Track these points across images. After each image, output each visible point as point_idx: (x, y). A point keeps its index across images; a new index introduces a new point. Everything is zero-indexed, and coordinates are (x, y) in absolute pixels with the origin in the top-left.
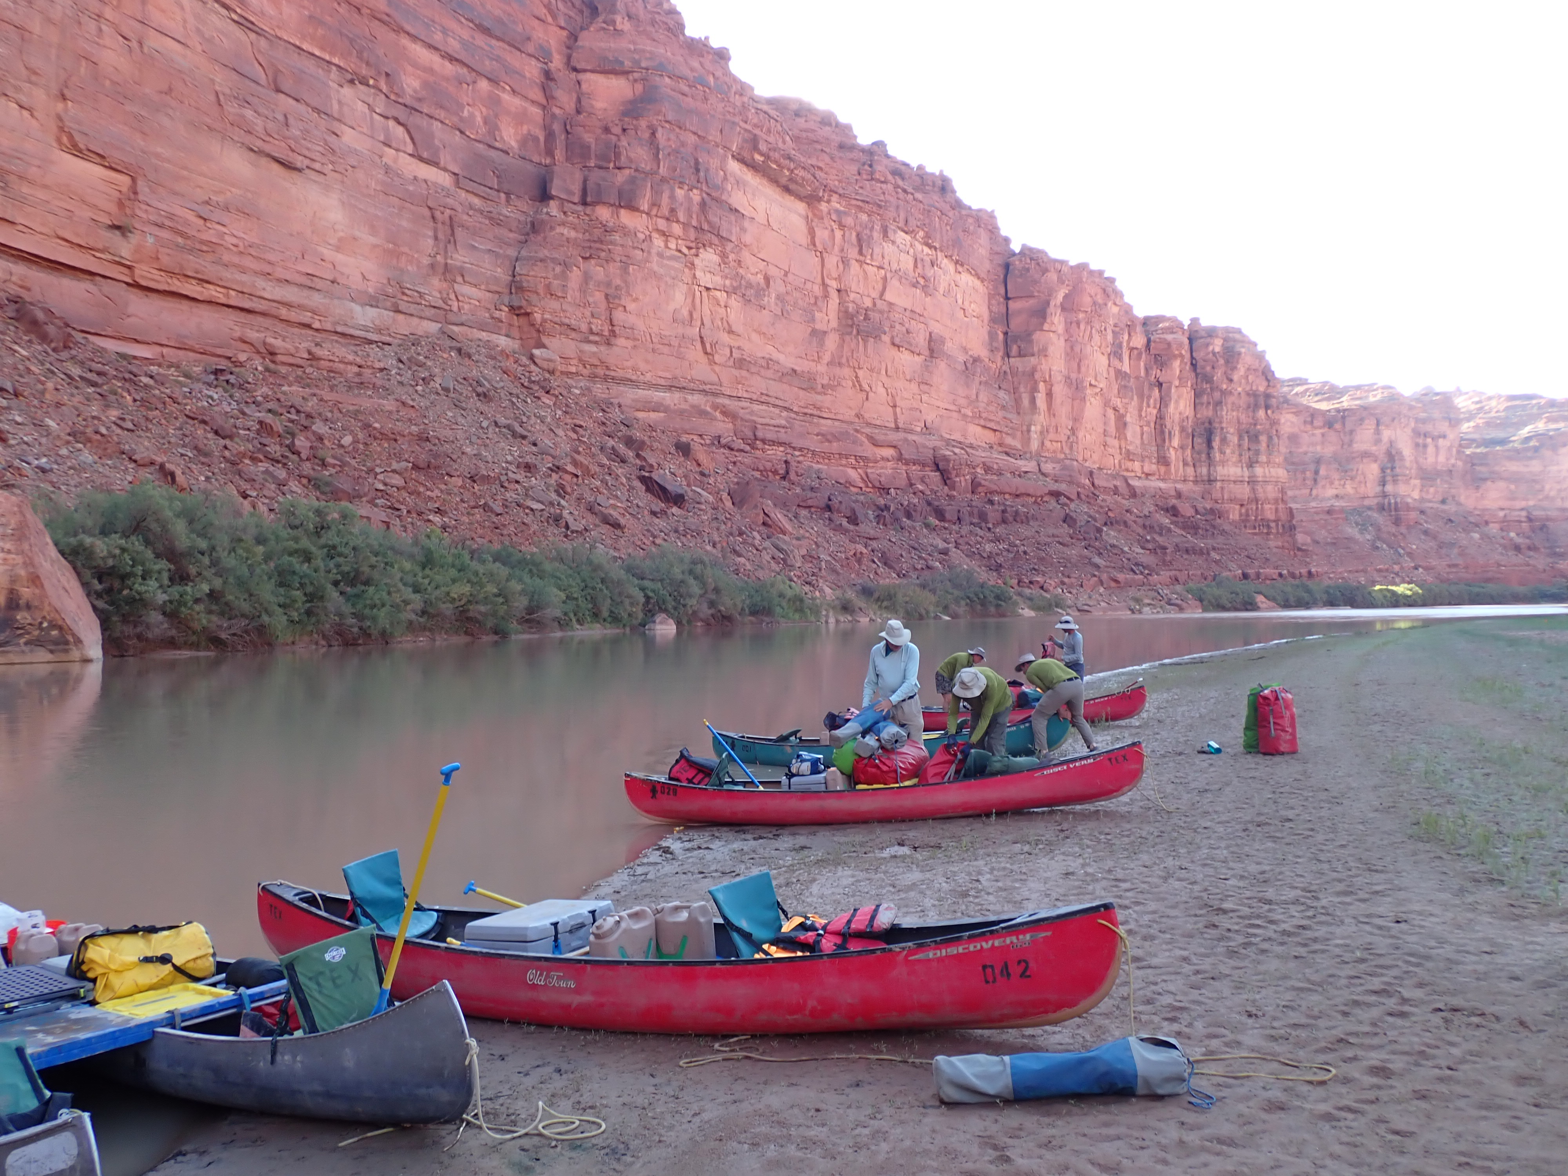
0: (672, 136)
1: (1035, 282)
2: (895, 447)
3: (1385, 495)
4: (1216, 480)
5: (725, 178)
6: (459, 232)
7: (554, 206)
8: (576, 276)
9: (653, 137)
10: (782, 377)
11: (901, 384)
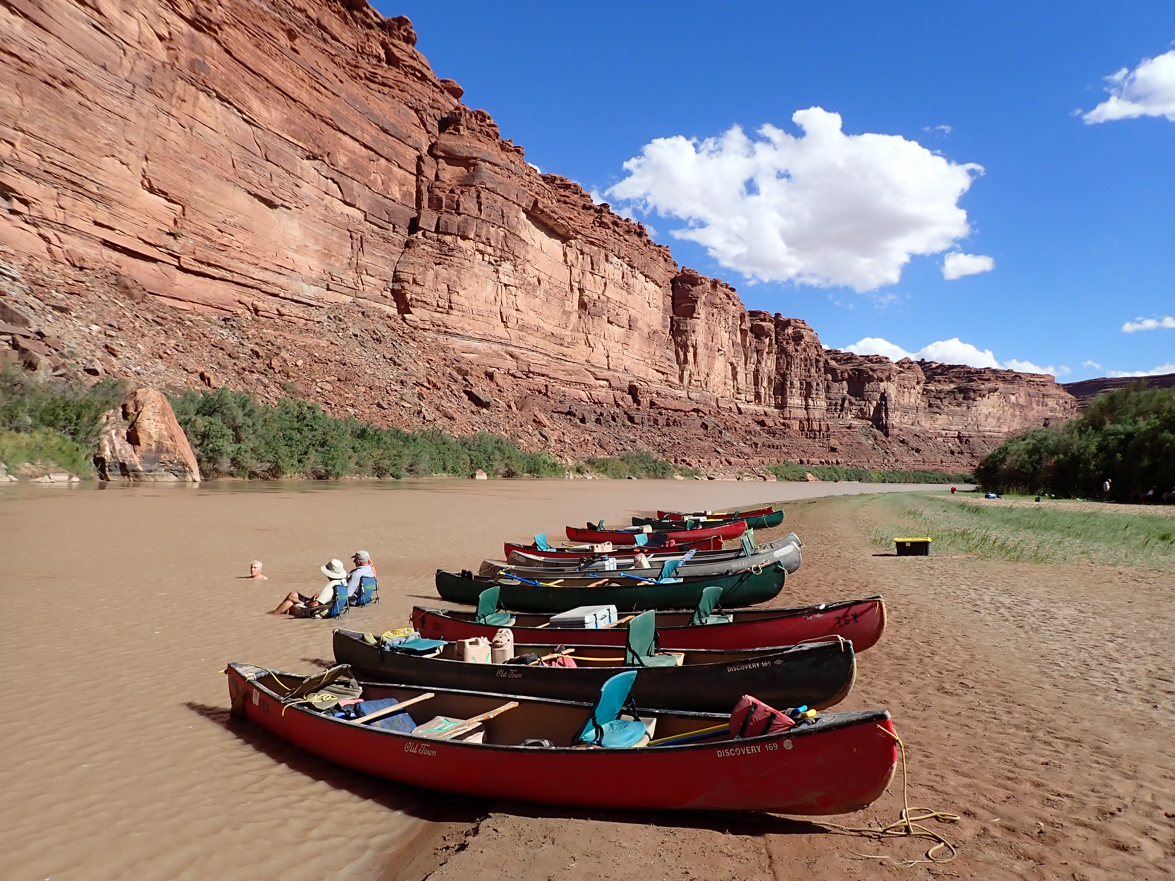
0: (489, 197)
1: (690, 289)
2: (607, 380)
3: (880, 419)
4: (786, 407)
5: (518, 223)
6: (365, 245)
7: (420, 233)
8: (431, 274)
9: (478, 197)
10: (545, 337)
11: (612, 344)
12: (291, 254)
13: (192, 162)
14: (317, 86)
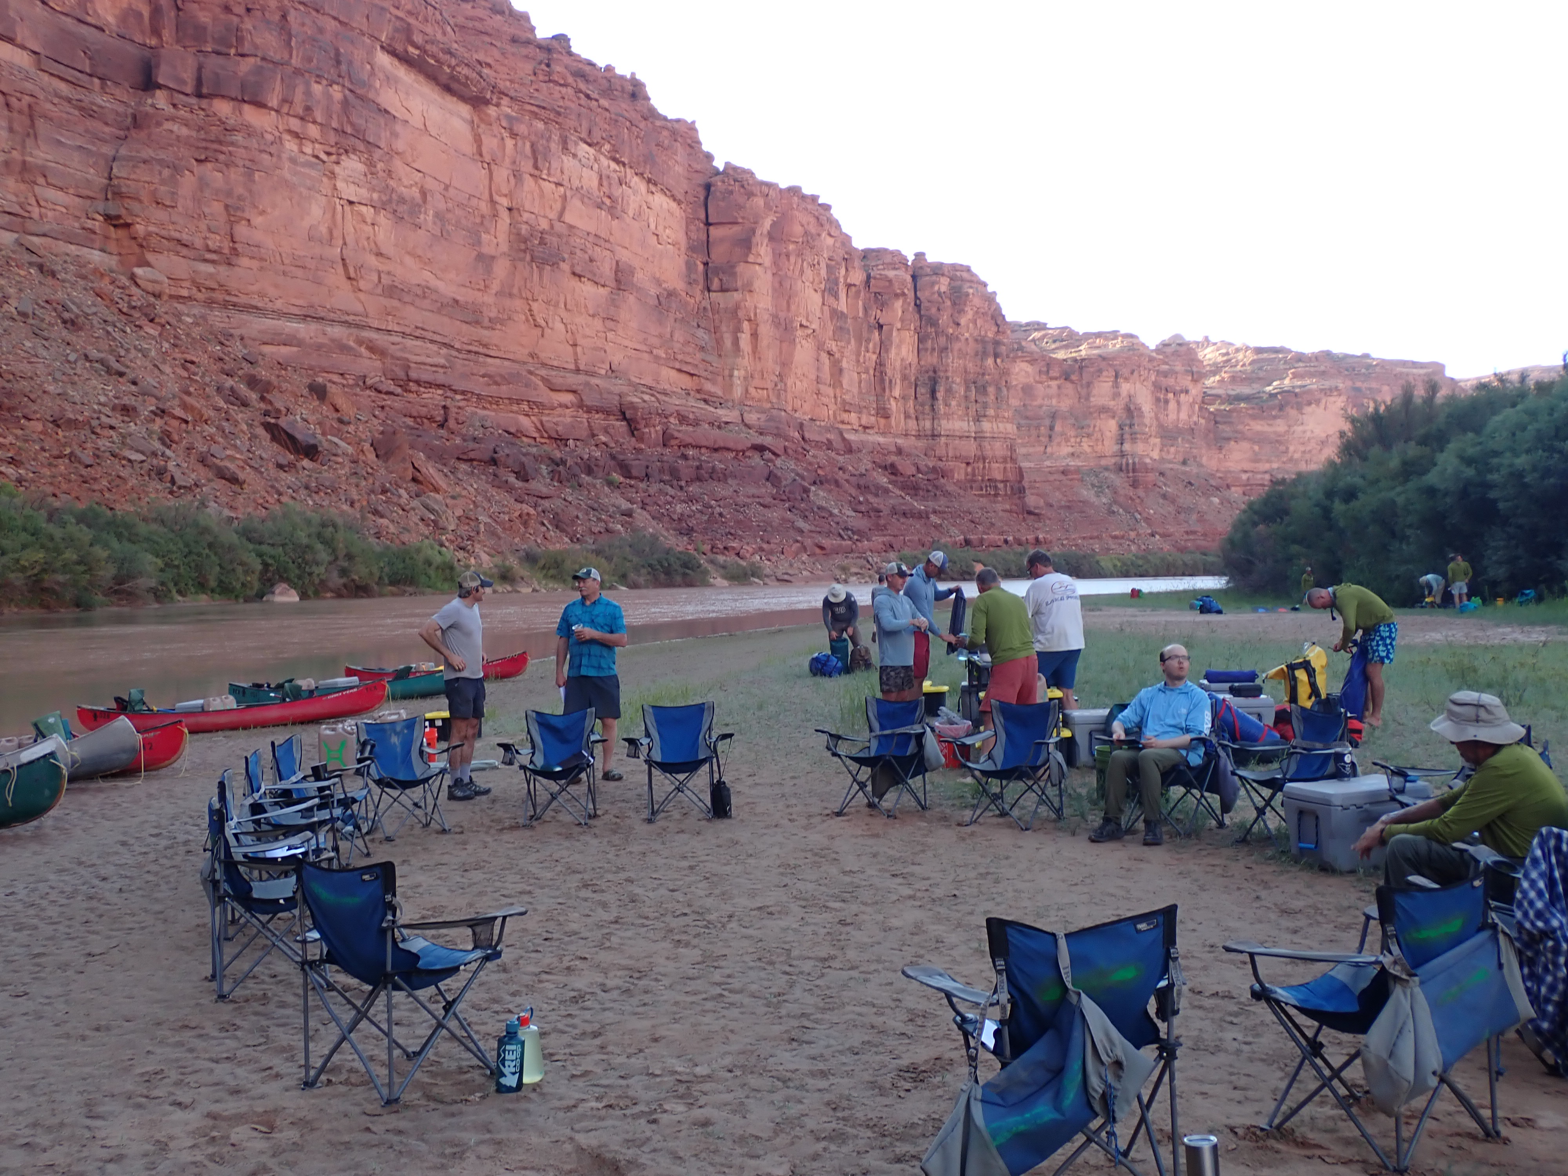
0: (308, 21)
1: (740, 207)
2: (574, 392)
3: (1122, 454)
4: (940, 435)
5: (373, 73)
6: (40, 123)
7: (161, 96)
8: (188, 181)
10: (441, 307)
11: (582, 319)
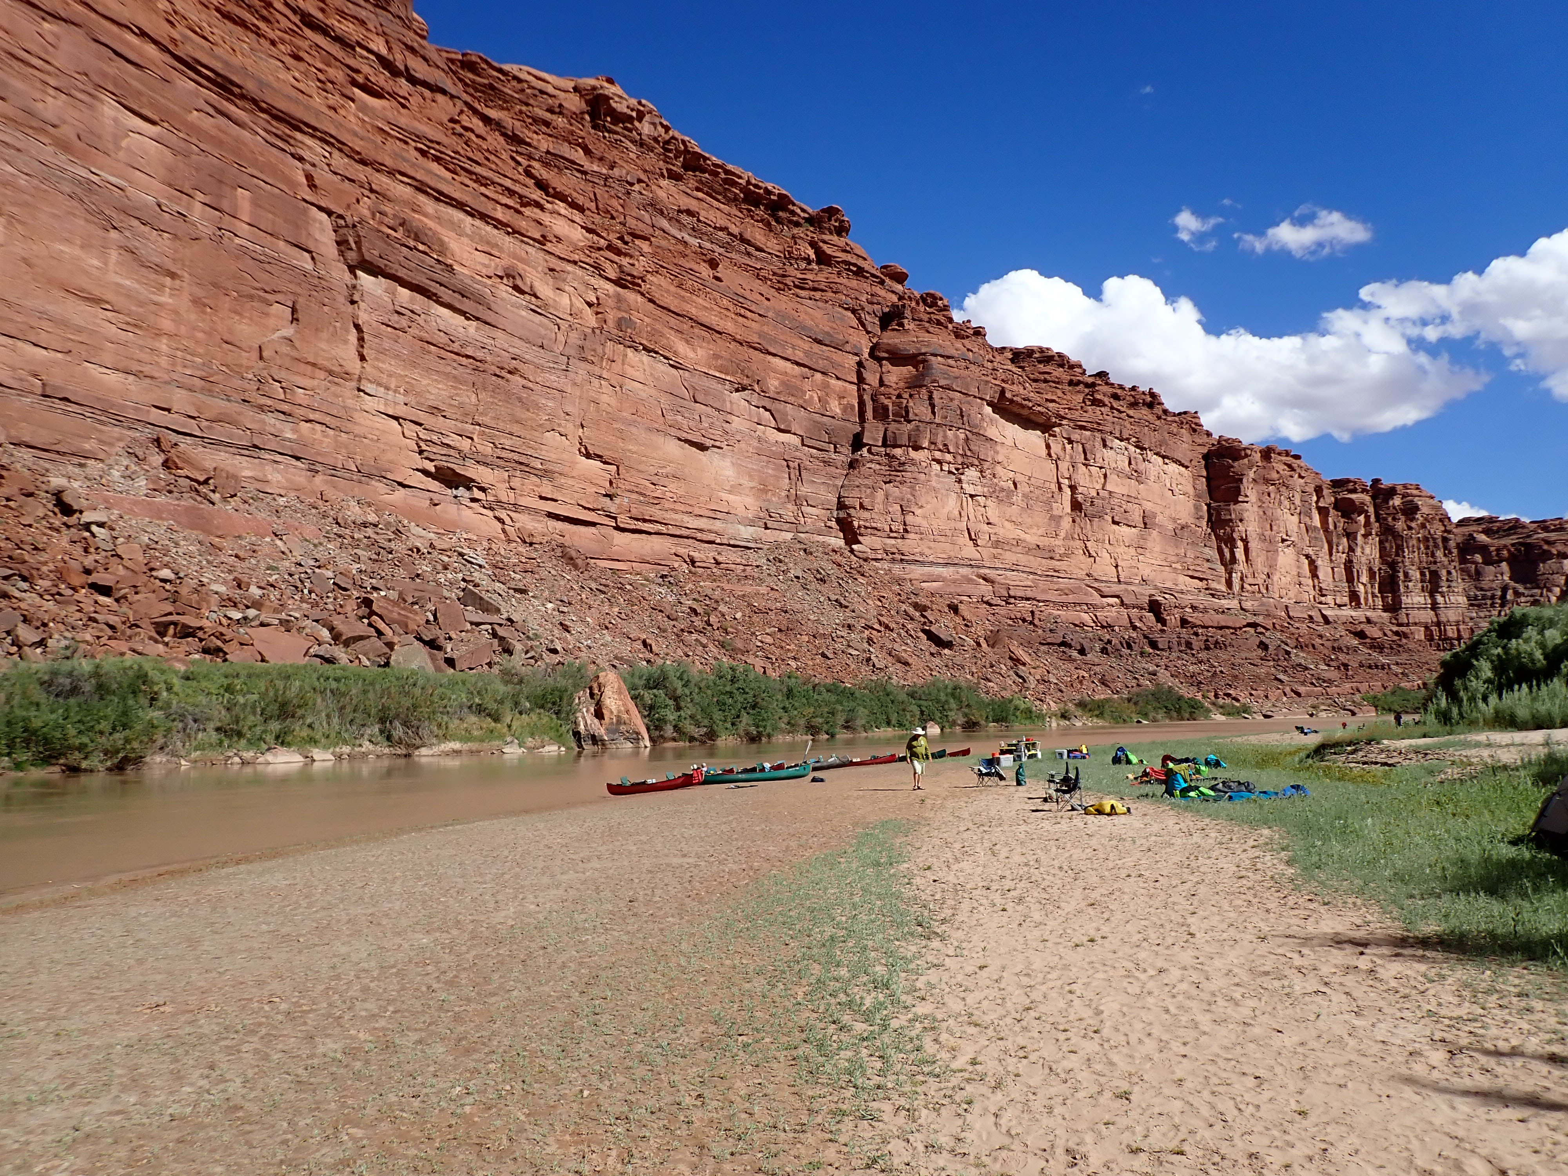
0: (944, 396)
2: (1117, 596)
4: (1401, 608)
5: (982, 420)
6: (803, 473)
7: (865, 450)
8: (880, 495)
9: (931, 398)
10: (1028, 551)
11: (1121, 549)
12: (725, 496)
13: (625, 421)
14: (742, 311)
